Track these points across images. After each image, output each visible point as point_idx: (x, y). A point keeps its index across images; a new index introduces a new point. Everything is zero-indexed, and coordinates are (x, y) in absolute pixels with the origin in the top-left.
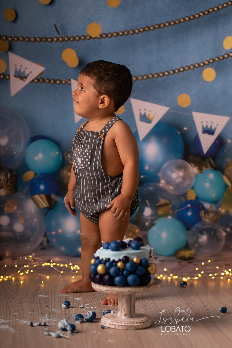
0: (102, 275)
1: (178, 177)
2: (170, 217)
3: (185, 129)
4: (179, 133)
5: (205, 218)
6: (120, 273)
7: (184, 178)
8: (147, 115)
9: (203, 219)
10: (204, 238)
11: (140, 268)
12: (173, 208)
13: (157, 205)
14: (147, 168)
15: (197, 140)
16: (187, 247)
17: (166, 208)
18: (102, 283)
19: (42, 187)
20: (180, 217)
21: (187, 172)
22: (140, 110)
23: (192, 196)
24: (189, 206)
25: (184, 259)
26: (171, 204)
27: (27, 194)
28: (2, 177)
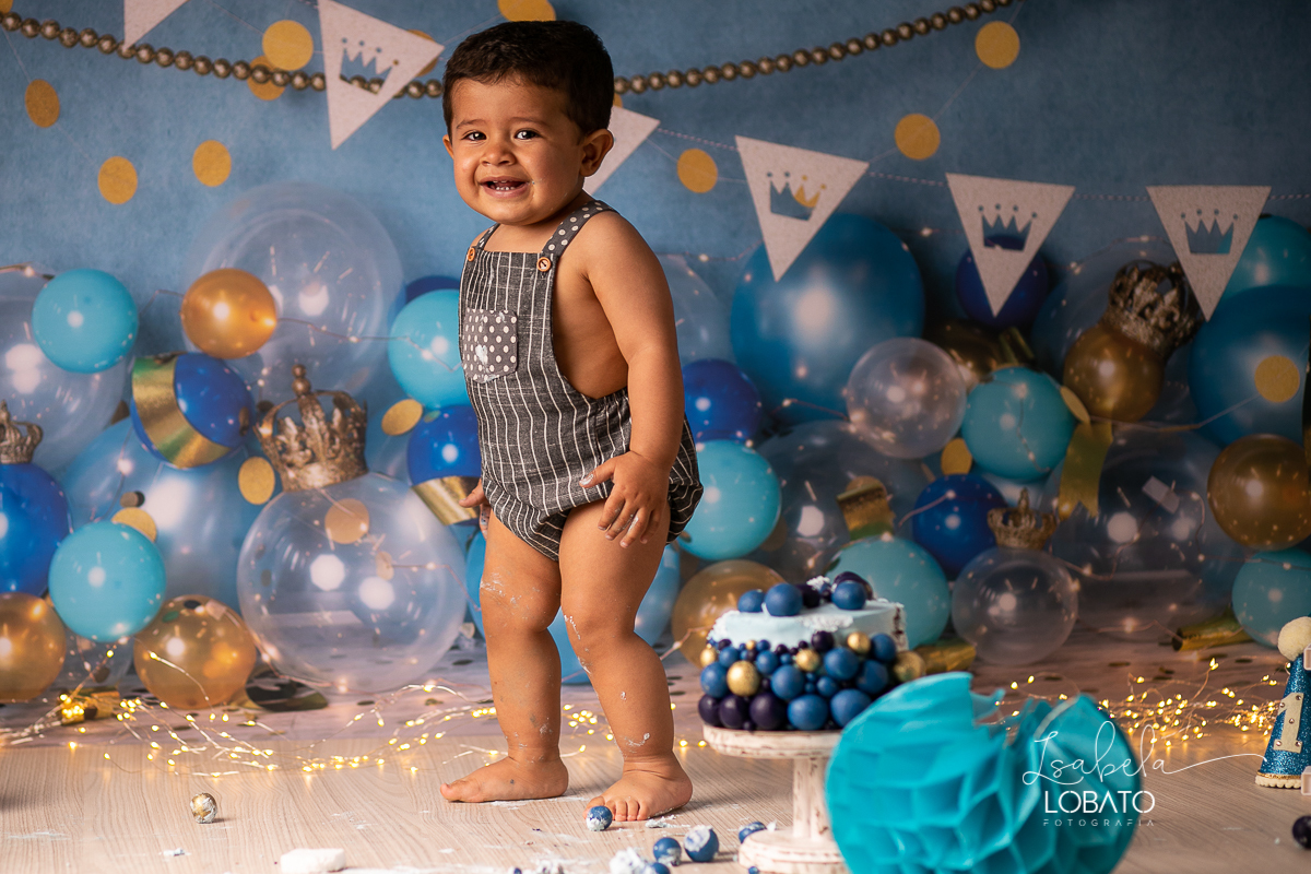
0: (746, 699)
1: (909, 398)
2: (887, 537)
3: (926, 232)
4: (905, 247)
5: (1008, 534)
6: (809, 687)
7: (928, 401)
8: (794, 190)
9: (1001, 539)
10: (1006, 604)
11: (873, 666)
12: (896, 505)
13: (842, 496)
14: (801, 372)
15: (967, 268)
16: (949, 635)
17: (871, 506)
18: (747, 725)
19: (450, 453)
20: (922, 536)
21: (938, 382)
22: (769, 175)
23: (957, 462)
24: (951, 495)
26: (890, 491)
27: (399, 477)
28: (315, 425)
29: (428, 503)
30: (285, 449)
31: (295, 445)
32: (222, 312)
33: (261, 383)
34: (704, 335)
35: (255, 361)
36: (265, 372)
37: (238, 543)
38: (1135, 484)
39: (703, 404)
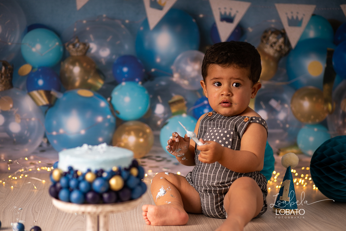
1: (194, 70)
2: (184, 115)
3: (201, 16)
4: (194, 20)
8: (158, 0)
12: (188, 105)
13: (171, 101)
14: (158, 60)
15: (214, 28)
17: (180, 105)
19: (41, 82)
20: (196, 115)
24: (206, 102)
26: (186, 100)
27: (23, 90)
29: (33, 99)
34: (127, 47)
38: (266, 101)
39: (125, 70)
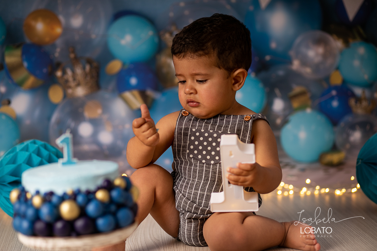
1: (317, 55)
2: (309, 111)
5: (357, 108)
7: (325, 56)
9: (354, 110)
10: (356, 136)
12: (313, 98)
13: (290, 95)
14: (273, 45)
16: (334, 148)
17: (303, 99)
19: (133, 81)
20: (323, 109)
21: (328, 48)
23: (336, 80)
24: (334, 93)
25: (331, 165)
26: (310, 91)
27: (113, 91)
28: (79, 71)
29: (126, 101)
30: (67, 81)
31: (71, 79)
32: (40, 26)
33: (57, 55)
35: (54, 46)
36: (58, 50)
37: (49, 118)
